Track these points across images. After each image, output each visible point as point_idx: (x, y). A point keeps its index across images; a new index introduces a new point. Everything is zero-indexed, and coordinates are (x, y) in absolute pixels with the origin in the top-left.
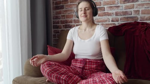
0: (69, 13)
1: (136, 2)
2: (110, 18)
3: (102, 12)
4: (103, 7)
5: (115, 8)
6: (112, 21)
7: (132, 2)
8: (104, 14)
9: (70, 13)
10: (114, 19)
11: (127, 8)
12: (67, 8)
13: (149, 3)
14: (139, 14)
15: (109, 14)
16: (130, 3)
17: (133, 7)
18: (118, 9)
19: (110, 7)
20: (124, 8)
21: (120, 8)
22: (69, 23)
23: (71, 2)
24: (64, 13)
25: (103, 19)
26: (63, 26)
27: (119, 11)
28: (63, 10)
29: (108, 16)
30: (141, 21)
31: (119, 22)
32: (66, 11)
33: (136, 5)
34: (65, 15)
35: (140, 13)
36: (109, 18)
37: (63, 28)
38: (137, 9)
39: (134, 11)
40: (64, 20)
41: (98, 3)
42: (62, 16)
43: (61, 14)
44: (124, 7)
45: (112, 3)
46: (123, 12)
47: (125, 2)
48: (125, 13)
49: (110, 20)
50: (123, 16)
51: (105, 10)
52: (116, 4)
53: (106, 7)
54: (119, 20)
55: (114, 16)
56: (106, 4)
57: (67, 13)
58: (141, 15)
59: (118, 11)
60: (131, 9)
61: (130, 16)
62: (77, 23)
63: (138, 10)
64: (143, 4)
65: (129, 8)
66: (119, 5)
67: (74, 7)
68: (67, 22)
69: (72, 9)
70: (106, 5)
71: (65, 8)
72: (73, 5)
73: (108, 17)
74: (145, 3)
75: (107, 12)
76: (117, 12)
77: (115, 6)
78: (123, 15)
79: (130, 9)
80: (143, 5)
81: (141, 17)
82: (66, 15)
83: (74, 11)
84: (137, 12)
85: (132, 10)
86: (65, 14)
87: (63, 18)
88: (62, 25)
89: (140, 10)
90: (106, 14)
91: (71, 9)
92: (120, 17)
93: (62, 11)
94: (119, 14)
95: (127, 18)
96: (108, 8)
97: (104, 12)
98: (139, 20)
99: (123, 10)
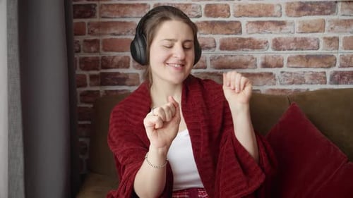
0: (114, 34)
1: (329, 14)
2: (259, 56)
3: (234, 36)
4: (236, 22)
5: (272, 27)
6: (265, 65)
7: (321, 13)
8: (239, 44)
9: (120, 35)
10: (270, 61)
11: (307, 28)
12: (106, 14)
14: (337, 48)
15: (255, 45)
16: (314, 14)
17: (322, 29)
18: (281, 29)
19: (258, 23)
20: (297, 30)
21: (288, 28)
22: (117, 67)
24: (96, 30)
25: (238, 58)
26: (92, 77)
27: (284, 36)
28: (92, 20)
29: (253, 48)
31: (285, 69)
32: (99, 25)
33: (329, 21)
34: (101, 38)
35: (341, 45)
36: (255, 56)
37: (91, 85)
38: (331, 35)
39: (325, 38)
40: (95, 55)
41: (219, 7)
42: (85, 41)
43: (82, 33)
44: (297, 25)
45: (263, 12)
46: (295, 40)
47: (302, 13)
48: (303, 43)
49: (259, 62)
50: (294, 53)
51: (241, 32)
52: (275, 16)
53: (243, 21)
54: (285, 63)
55: (270, 50)
56: (247, 14)
57: (108, 32)
58: (343, 51)
59: (280, 36)
60: (317, 32)
61: (315, 51)
63: (334, 37)
64: (349, 20)
65: (312, 29)
66: (283, 18)
67: (134, 15)
68: (106, 63)
69: (127, 20)
70: (244, 16)
71: (97, 14)
72: (134, 5)
73: (250, 52)
75: (250, 39)
76: (279, 38)
77: (273, 22)
78: (296, 50)
79: (313, 32)
80: (347, 23)
81: (344, 58)
82: (105, 40)
84: (334, 43)
85: (319, 36)
86: (100, 35)
87: (93, 49)
88: (87, 74)
89: (341, 37)
90: (247, 42)
91: (123, 20)
92: (289, 55)
93: (89, 24)
94: (283, 47)
95: (308, 57)
96: (250, 26)
97: (239, 36)
98: (338, 64)
99: (296, 35)
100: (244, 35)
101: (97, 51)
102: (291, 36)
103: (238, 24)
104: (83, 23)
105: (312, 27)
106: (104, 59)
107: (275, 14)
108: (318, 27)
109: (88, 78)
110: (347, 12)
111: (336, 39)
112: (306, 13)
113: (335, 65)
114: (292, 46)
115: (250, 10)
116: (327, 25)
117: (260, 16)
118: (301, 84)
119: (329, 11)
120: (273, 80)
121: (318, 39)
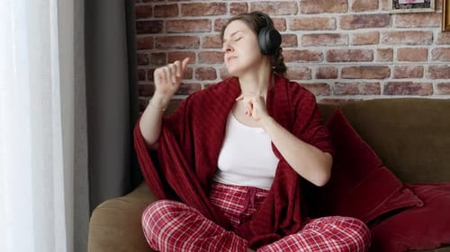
0: (179, 48)
1: (384, 26)
2: (314, 67)
3: (290, 49)
4: (292, 35)
5: (327, 40)
6: (320, 76)
7: (375, 25)
8: (294, 56)
9: (184, 48)
10: (324, 72)
11: (361, 40)
12: (171, 29)
13: (416, 32)
14: (391, 59)
15: (310, 57)
16: (368, 27)
17: (376, 41)
18: (335, 42)
19: (313, 35)
20: (351, 41)
21: (342, 40)
23: (186, 14)
24: (163, 45)
27: (339, 48)
28: (159, 35)
29: (308, 60)
30: (397, 78)
31: (339, 80)
32: (165, 40)
33: (384, 34)
34: (166, 51)
35: (395, 56)
36: (310, 67)
38: (386, 47)
39: (378, 50)
41: (276, 21)
42: (153, 54)
43: (149, 47)
44: (351, 37)
45: (317, 25)
46: (349, 52)
47: (357, 25)
48: (356, 55)
49: (314, 74)
50: (348, 64)
51: (296, 45)
52: (331, 29)
53: (299, 34)
54: (339, 73)
55: (325, 62)
56: (302, 27)
57: (173, 46)
58: (397, 62)
59: (334, 48)
60: (371, 44)
61: (369, 63)
62: (209, 79)
63: (389, 49)
64: (403, 32)
65: (366, 42)
66: (338, 31)
67: (197, 29)
69: (191, 35)
70: (299, 29)
71: (164, 30)
72: (196, 21)
73: (306, 64)
74: (408, 32)
75: (305, 51)
76: (334, 50)
77: (328, 35)
78: (351, 61)
79: (368, 44)
80: (401, 35)
81: (398, 70)
82: (169, 53)
83: (196, 41)
84: (388, 55)
85: (374, 47)
86: (166, 48)
87: (160, 61)
89: (396, 48)
90: (302, 54)
91: (187, 35)
92: (342, 67)
93: (156, 39)
94: (338, 58)
95: (362, 69)
96: (305, 38)
97: (294, 49)
98: (392, 75)
99: (350, 47)
100: (300, 48)
102: (345, 48)
103: (293, 38)
104: (152, 38)
105: (366, 39)
107: (329, 27)
108: (372, 40)
110: (401, 24)
111: (391, 51)
112: (359, 25)
113: (389, 76)
114: (346, 57)
115: (306, 23)
116: (381, 37)
117: (315, 29)
118: (354, 94)
119: (383, 24)
120: (327, 91)
121: (372, 51)
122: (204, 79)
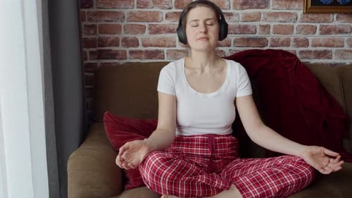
0: (108, 21)
1: (264, 8)
7: (258, 7)
9: (112, 21)
11: (248, 18)
12: (101, 5)
13: (286, 13)
14: (269, 33)
16: (253, 8)
17: (258, 19)
18: (230, 19)
20: (241, 19)
21: (235, 18)
22: (110, 45)
24: (94, 18)
26: (91, 53)
28: (91, 10)
30: (273, 46)
31: (232, 48)
32: (95, 14)
33: (263, 13)
34: (98, 24)
35: (271, 30)
37: (91, 59)
38: (265, 23)
39: (260, 26)
40: (93, 37)
42: (86, 26)
44: (241, 16)
46: (239, 27)
47: (245, 7)
48: (244, 29)
50: (239, 36)
52: (226, 9)
54: (232, 43)
57: (103, 19)
58: (273, 35)
60: (255, 21)
61: (253, 35)
62: (133, 46)
63: (267, 25)
64: (277, 13)
66: (231, 11)
67: (123, 6)
68: (102, 43)
69: (117, 10)
71: (95, 6)
74: (280, 13)
78: (240, 34)
79: (253, 21)
80: (276, 15)
81: (273, 40)
82: (100, 25)
83: (121, 16)
84: (266, 29)
85: (257, 24)
86: (96, 21)
87: (92, 32)
88: (88, 50)
89: (272, 24)
91: (114, 10)
92: (235, 38)
93: (88, 13)
94: (231, 31)
95: (248, 39)
98: (269, 44)
99: (240, 23)
101: (95, 33)
102: (237, 24)
104: (84, 12)
105: (251, 18)
106: (100, 39)
107: (225, 7)
108: (255, 18)
109: (88, 54)
110: (276, 7)
111: (268, 27)
112: (247, 7)
113: (267, 45)
114: (237, 31)
116: (262, 16)
119: (264, 6)
121: (255, 27)
122: (128, 46)
